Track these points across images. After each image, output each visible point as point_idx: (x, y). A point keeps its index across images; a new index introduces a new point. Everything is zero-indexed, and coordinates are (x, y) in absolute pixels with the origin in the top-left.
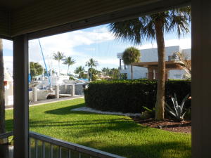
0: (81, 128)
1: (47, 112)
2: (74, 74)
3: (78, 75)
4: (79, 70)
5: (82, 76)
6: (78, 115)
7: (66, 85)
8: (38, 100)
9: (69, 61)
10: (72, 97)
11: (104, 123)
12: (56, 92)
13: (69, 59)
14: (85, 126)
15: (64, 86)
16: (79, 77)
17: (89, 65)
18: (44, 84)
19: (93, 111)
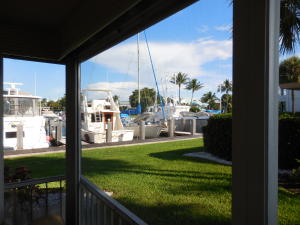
0: (185, 182)
1: (152, 155)
2: (201, 104)
3: (206, 105)
4: (208, 97)
5: (213, 106)
6: (190, 163)
7: (185, 118)
8: (146, 138)
9: (194, 86)
10: (191, 136)
11: (222, 179)
12: (170, 128)
13: (194, 81)
14: (192, 179)
15: (182, 120)
16: (208, 108)
17: (223, 89)
18: (156, 116)
19: (214, 159)
